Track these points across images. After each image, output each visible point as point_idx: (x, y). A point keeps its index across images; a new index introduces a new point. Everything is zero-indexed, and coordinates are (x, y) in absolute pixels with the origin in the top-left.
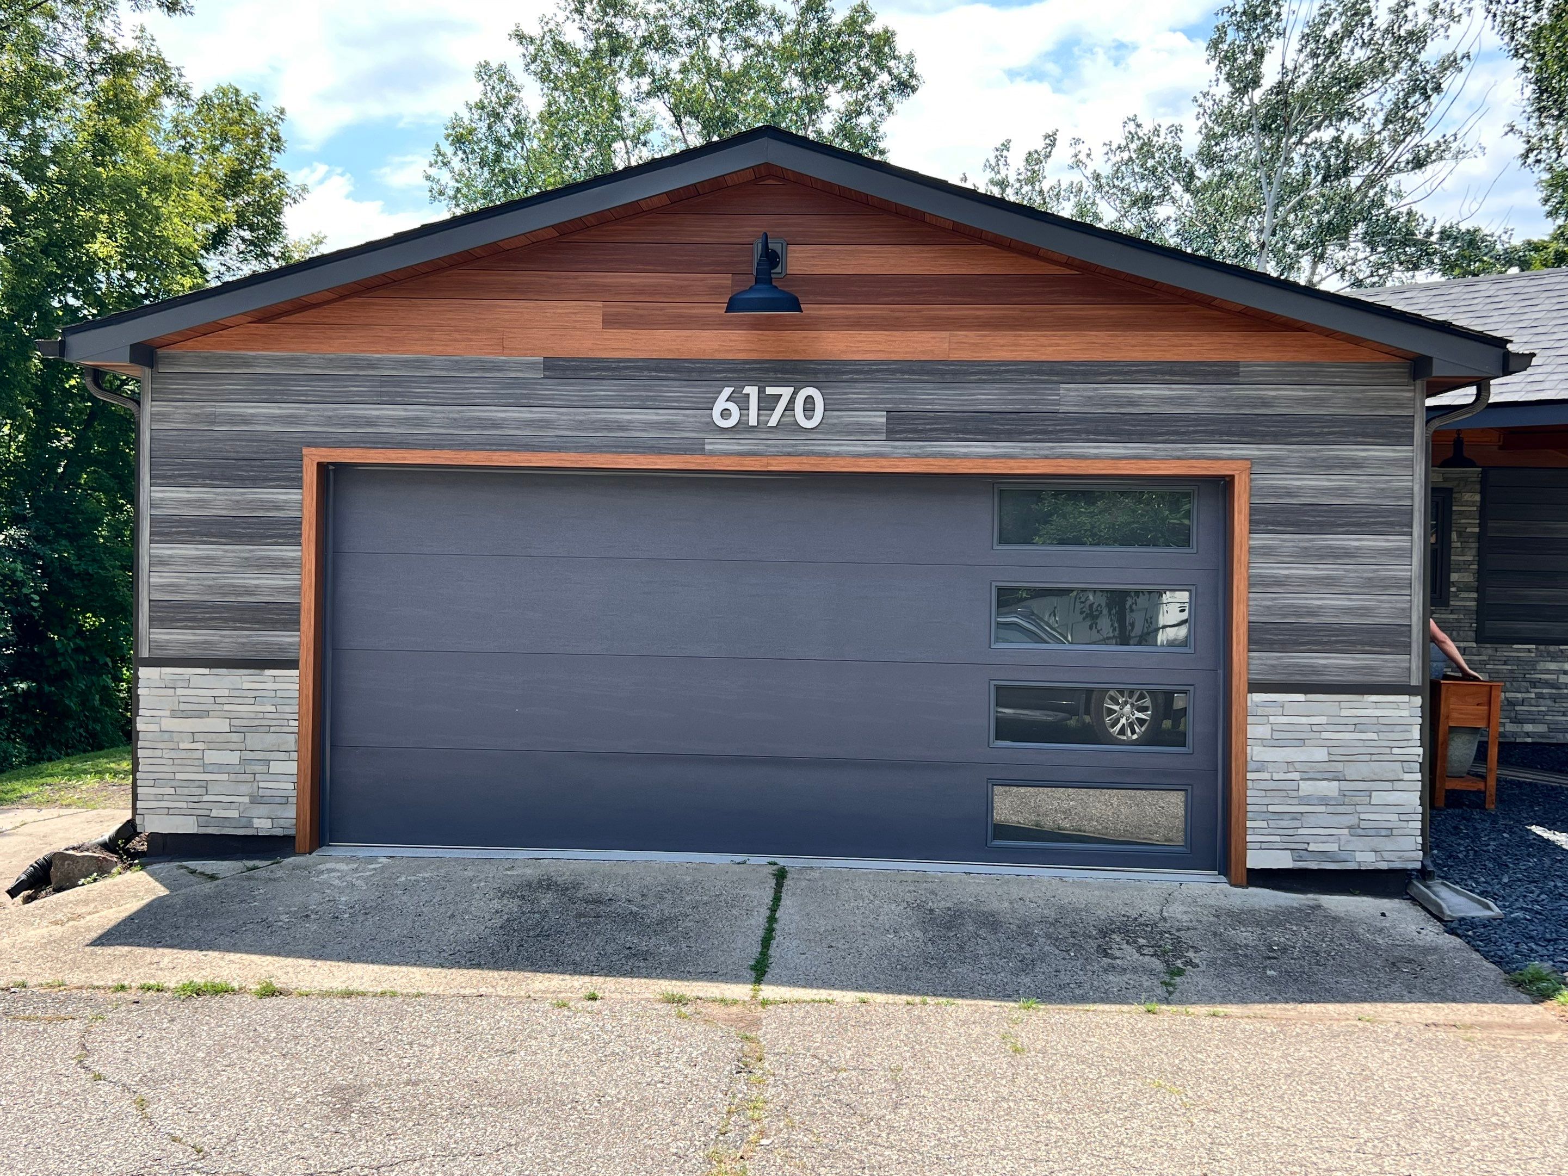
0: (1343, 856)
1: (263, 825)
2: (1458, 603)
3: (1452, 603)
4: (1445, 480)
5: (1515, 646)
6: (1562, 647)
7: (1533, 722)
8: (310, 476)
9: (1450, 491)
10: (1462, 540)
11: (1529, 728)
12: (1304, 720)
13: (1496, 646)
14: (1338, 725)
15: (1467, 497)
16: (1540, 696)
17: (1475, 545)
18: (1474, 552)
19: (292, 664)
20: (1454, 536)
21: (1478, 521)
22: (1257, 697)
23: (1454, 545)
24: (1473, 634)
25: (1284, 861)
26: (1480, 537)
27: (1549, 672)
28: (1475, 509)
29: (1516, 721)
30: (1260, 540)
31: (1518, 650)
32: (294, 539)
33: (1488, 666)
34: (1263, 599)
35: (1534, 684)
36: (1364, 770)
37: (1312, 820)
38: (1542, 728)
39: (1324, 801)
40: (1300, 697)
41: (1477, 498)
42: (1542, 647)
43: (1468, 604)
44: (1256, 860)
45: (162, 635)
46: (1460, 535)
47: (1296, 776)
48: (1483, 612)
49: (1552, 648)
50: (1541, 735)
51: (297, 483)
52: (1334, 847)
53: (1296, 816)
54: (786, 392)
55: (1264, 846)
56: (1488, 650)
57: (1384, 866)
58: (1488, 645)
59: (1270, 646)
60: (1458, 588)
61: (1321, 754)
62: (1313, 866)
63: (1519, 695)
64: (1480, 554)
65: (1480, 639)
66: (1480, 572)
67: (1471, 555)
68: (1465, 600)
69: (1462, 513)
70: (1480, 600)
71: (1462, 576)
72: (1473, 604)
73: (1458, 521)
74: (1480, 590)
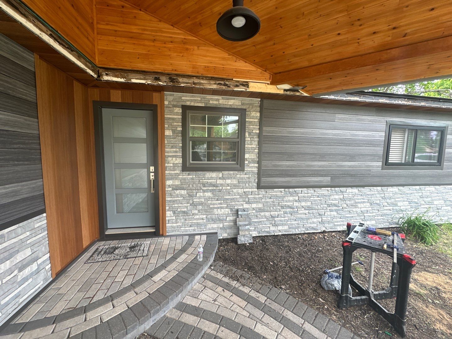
2: (249, 169)
3: (245, 169)
4: (243, 104)
5: (275, 190)
6: (295, 189)
7: (283, 225)
9: (245, 110)
10: (251, 137)
11: (280, 228)
13: (266, 190)
15: (253, 114)
16: (285, 213)
17: (257, 139)
18: (256, 143)
20: (247, 134)
21: (258, 127)
23: (247, 139)
24: (256, 185)
26: (259, 135)
27: (289, 201)
28: (257, 120)
29: (275, 225)
31: (276, 192)
33: (262, 200)
35: (283, 207)
38: (286, 227)
41: (258, 114)
42: (286, 190)
43: (254, 169)
46: (250, 134)
48: (260, 174)
49: (291, 190)
56: (262, 192)
58: (263, 190)
60: (249, 161)
63: (276, 213)
64: (259, 143)
65: (259, 187)
66: (259, 153)
67: (255, 145)
68: (252, 168)
69: (250, 122)
70: (259, 168)
71: (251, 156)
72: (256, 170)
73: (249, 127)
74: (259, 162)
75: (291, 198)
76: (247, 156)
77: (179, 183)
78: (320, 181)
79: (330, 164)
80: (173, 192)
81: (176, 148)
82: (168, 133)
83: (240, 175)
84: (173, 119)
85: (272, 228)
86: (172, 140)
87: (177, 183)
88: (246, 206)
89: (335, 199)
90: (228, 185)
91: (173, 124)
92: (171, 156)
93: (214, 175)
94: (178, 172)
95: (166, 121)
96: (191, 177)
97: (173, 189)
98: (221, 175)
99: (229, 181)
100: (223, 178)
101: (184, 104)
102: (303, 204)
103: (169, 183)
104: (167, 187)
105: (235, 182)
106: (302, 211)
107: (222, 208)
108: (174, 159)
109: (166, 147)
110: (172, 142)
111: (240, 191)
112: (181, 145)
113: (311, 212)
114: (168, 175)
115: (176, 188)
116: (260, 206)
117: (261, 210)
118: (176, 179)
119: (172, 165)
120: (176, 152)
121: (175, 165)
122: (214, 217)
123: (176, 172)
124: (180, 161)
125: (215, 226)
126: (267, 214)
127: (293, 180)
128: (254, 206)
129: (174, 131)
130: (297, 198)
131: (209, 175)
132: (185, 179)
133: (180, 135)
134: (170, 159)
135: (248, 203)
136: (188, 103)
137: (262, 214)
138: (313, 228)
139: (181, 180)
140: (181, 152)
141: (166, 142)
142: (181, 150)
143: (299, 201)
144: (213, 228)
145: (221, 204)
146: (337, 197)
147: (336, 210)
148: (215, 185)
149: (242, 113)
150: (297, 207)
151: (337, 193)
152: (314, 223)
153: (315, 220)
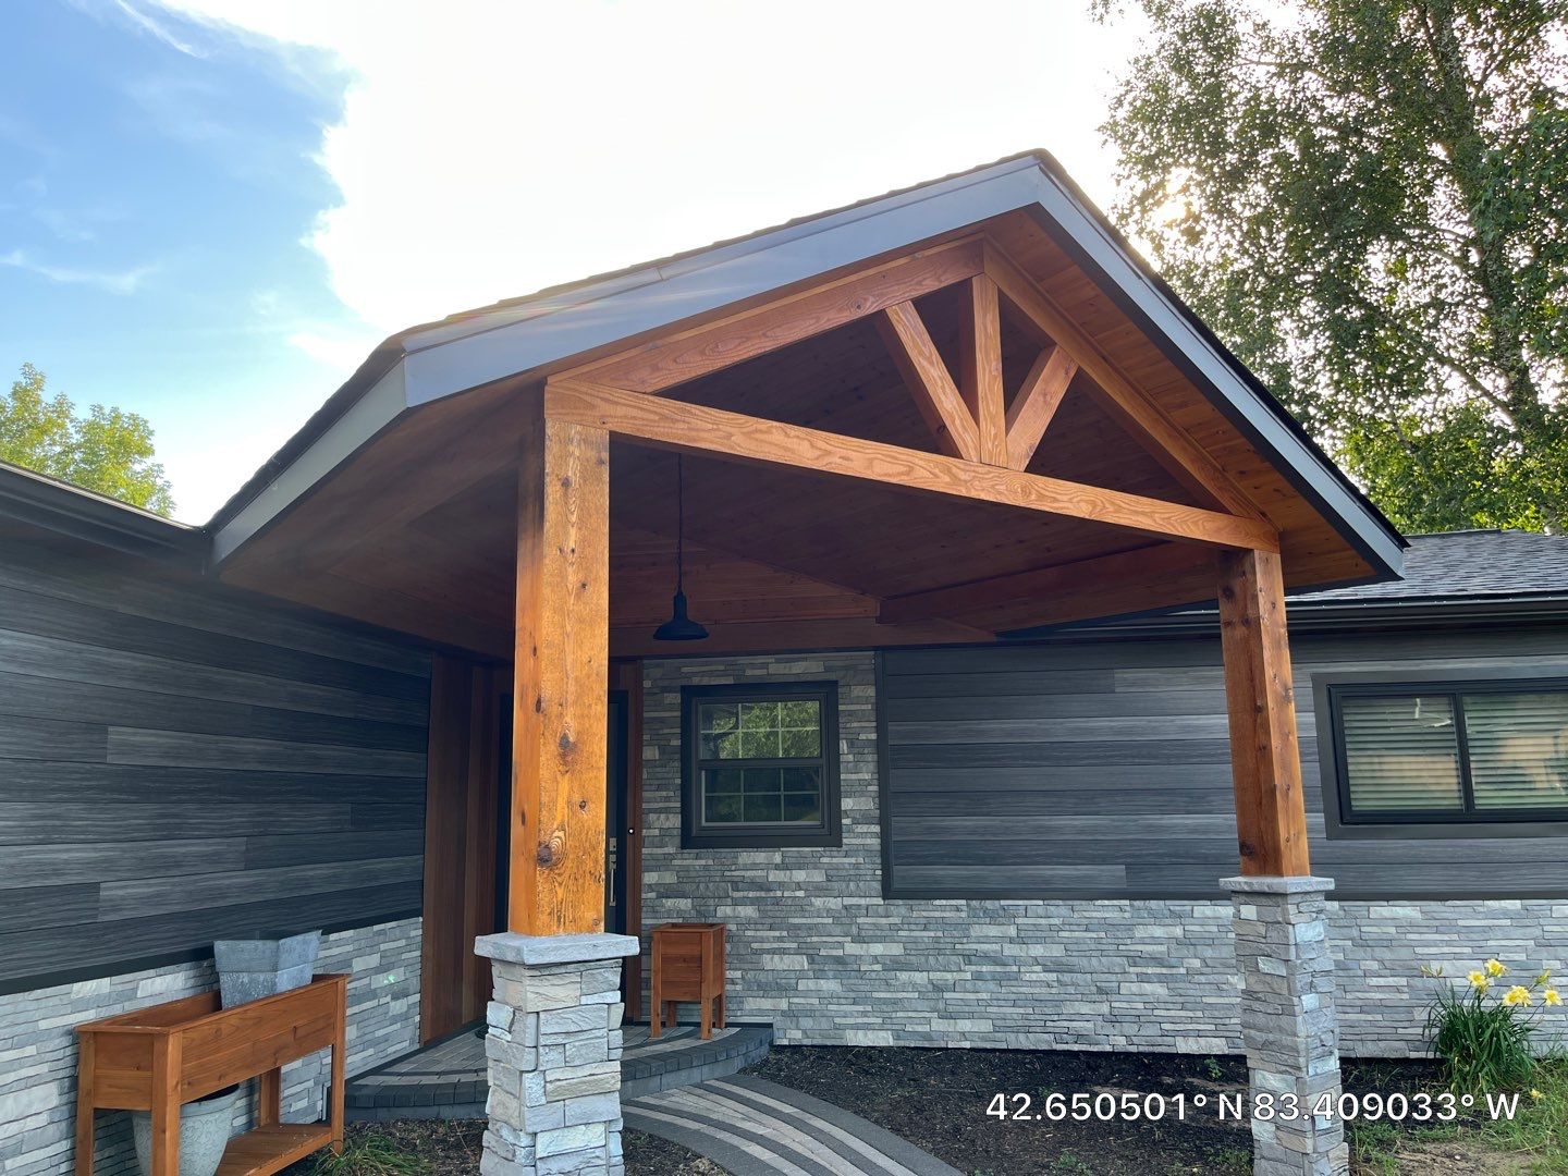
2: (854, 841)
3: (845, 841)
4: (828, 669)
5: (937, 902)
6: (1003, 902)
7: (971, 1016)
9: (835, 683)
10: (856, 750)
11: (965, 1025)
13: (910, 902)
15: (857, 691)
16: (978, 977)
17: (872, 758)
18: (872, 767)
20: (844, 746)
21: (874, 724)
23: (843, 758)
24: (877, 886)
27: (987, 940)
28: (870, 707)
29: (947, 1015)
31: (943, 908)
33: (901, 933)
35: (968, 958)
38: (985, 1026)
41: (871, 691)
42: (974, 903)
43: (869, 841)
46: (851, 744)
48: (889, 855)
49: (989, 904)
50: (984, 1037)
56: (900, 908)
58: (900, 902)
60: (854, 818)
63: (948, 976)
64: (882, 768)
65: (888, 893)
66: (882, 795)
67: (867, 774)
68: (863, 837)
69: (851, 713)
70: (884, 836)
71: (857, 802)
72: (875, 842)
73: (849, 725)
74: (883, 821)
75: (993, 931)
76: (847, 804)
77: (674, 879)
78: (1085, 876)
79: (1116, 824)
80: (657, 902)
81: (668, 790)
82: (650, 753)
83: (830, 858)
84: (662, 720)
85: (939, 1026)
86: (658, 770)
87: (670, 878)
88: (852, 949)
89: (1155, 941)
90: (799, 886)
91: (661, 732)
92: (655, 811)
93: (760, 856)
94: (671, 850)
95: (645, 726)
96: (703, 862)
97: (661, 896)
98: (777, 858)
99: (800, 876)
100: (784, 867)
101: (685, 682)
102: (1037, 950)
103: (650, 878)
104: (644, 888)
105: (818, 877)
106: (1037, 974)
107: (783, 952)
108: (663, 816)
109: (645, 788)
110: (660, 776)
111: (834, 903)
112: (678, 781)
113: (1066, 978)
114: (649, 857)
115: (667, 892)
116: (896, 950)
117: (896, 965)
118: (667, 868)
119: (657, 832)
120: (667, 799)
121: (664, 832)
122: (762, 977)
123: (666, 850)
124: (675, 821)
125: (767, 1004)
126: (920, 978)
127: (994, 874)
128: (877, 949)
129: (663, 750)
130: (1012, 931)
131: (746, 857)
132: (686, 869)
133: (678, 756)
134: (652, 817)
135: (859, 939)
136: (696, 681)
137: (904, 976)
138: (1079, 1037)
139: (678, 872)
140: (679, 799)
141: (645, 776)
142: (679, 793)
143: (1020, 940)
144: (761, 1012)
145: (780, 939)
146: (1158, 932)
147: (1162, 979)
148: (764, 886)
149: (826, 692)
150: (1016, 960)
151: (1156, 917)
152: (1081, 1017)
153: (1085, 1009)
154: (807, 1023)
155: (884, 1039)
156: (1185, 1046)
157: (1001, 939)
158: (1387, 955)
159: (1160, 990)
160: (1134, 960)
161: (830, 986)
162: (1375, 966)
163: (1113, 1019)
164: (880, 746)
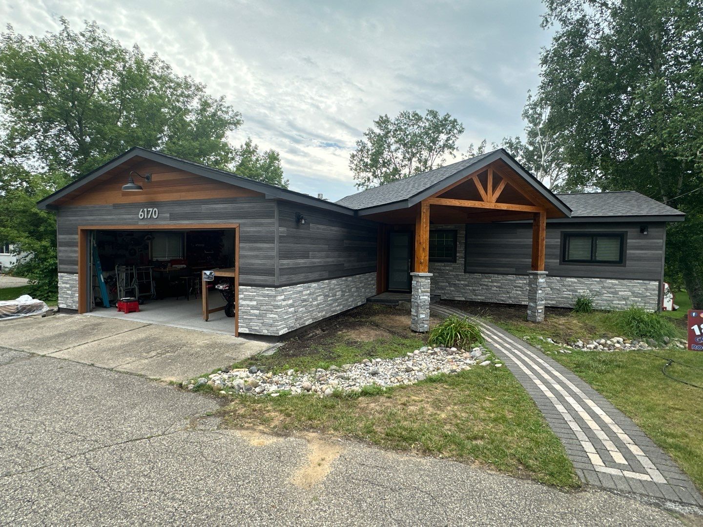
0: (260, 331)
1: (74, 308)
2: (459, 262)
3: (457, 262)
4: (455, 227)
5: (475, 274)
6: (489, 275)
7: (480, 296)
8: (79, 232)
9: (457, 230)
10: (460, 244)
11: (479, 297)
12: (251, 294)
13: (470, 274)
14: (258, 295)
15: (461, 232)
16: (483, 288)
17: (464, 246)
19: (77, 273)
20: (458, 243)
21: (465, 239)
22: (241, 287)
23: (458, 245)
24: (463, 271)
25: (247, 331)
27: (485, 282)
28: (464, 235)
29: (476, 295)
30: (242, 245)
32: (77, 246)
33: (468, 280)
34: (242, 261)
35: (481, 285)
36: (265, 308)
37: (253, 321)
38: (483, 298)
39: (256, 316)
40: (250, 287)
41: (465, 232)
42: (483, 275)
44: (241, 330)
45: (61, 266)
47: (249, 308)
48: (466, 264)
49: (486, 275)
50: (483, 300)
51: (77, 234)
52: (257, 328)
53: (249, 319)
54: (151, 209)
55: (242, 327)
56: (467, 275)
57: (269, 334)
59: (243, 273)
60: (459, 257)
61: (254, 303)
62: (253, 333)
63: (477, 288)
64: (466, 248)
65: (465, 272)
66: (465, 252)
67: (462, 248)
68: (461, 261)
69: (460, 237)
70: (465, 261)
71: (460, 254)
72: (463, 262)
73: (459, 239)
74: (465, 258)
75: (487, 280)
76: (458, 254)
78: (507, 270)
79: (514, 260)
83: (454, 265)
85: (474, 297)
88: (457, 282)
89: (520, 283)
90: (447, 270)
93: (439, 264)
99: (448, 268)
100: (444, 266)
102: (495, 284)
105: (451, 268)
106: (495, 289)
111: (454, 273)
113: (501, 289)
116: (466, 283)
117: (467, 285)
125: (440, 292)
126: (471, 288)
127: (488, 269)
128: (462, 282)
130: (490, 280)
131: (437, 264)
135: (459, 280)
138: (502, 301)
143: (492, 282)
146: (521, 282)
147: (520, 291)
148: (440, 270)
149: (455, 232)
150: (491, 286)
151: (521, 279)
152: (503, 297)
153: (504, 296)
154: (448, 295)
155: (463, 299)
156: (523, 303)
157: (487, 282)
158: (569, 288)
159: (520, 292)
160: (515, 287)
161: (452, 289)
162: (566, 290)
163: (510, 298)
164: (466, 243)
